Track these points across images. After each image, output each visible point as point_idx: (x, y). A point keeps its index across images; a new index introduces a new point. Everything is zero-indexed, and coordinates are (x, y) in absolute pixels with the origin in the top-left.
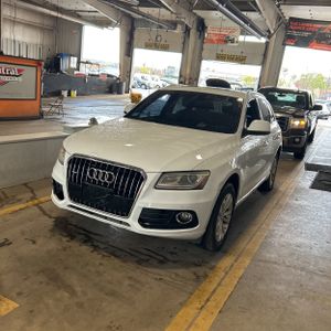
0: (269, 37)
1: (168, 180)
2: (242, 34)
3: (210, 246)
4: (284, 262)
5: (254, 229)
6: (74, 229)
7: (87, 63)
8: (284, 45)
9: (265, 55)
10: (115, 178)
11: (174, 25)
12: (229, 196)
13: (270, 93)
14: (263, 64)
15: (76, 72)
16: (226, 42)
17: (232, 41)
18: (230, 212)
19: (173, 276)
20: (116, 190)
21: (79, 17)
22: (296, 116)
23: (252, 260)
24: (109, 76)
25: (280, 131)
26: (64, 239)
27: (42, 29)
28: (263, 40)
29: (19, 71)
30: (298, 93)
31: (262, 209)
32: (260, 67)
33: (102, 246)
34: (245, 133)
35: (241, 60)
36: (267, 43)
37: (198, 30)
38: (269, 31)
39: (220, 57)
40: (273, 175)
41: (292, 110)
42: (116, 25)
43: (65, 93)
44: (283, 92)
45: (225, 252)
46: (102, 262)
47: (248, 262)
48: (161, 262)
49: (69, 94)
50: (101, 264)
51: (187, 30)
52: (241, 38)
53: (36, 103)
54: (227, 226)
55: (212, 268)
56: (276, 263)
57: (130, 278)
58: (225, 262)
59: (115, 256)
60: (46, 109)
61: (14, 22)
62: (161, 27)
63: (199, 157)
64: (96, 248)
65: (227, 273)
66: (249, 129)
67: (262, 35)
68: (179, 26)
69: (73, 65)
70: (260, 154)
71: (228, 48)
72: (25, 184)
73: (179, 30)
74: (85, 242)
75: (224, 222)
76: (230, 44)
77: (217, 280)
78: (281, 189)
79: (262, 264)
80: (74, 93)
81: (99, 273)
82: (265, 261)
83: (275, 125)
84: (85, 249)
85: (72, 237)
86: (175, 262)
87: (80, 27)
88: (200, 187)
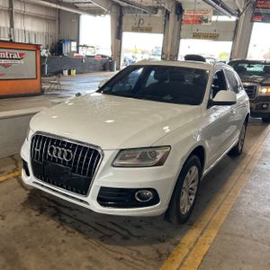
0: (239, 16)
1: (126, 157)
2: (215, 14)
3: (174, 220)
4: (251, 236)
5: (222, 196)
6: (47, 201)
7: (84, 46)
8: (252, 21)
9: (235, 32)
10: (73, 156)
11: (155, 10)
12: (194, 169)
13: (240, 65)
14: (234, 39)
15: (75, 54)
16: (200, 22)
17: (206, 21)
18: (196, 183)
19: (135, 254)
20: (74, 168)
21: (77, 8)
22: (263, 85)
23: (218, 233)
24: (103, 56)
25: (247, 99)
26: (34, 213)
27: (46, 20)
28: (234, 19)
29: (21, 55)
30: (265, 63)
31: (230, 174)
32: (231, 43)
33: (69, 220)
34: (211, 104)
35: (214, 37)
36: (237, 21)
37: (176, 13)
38: (238, 11)
39: (196, 36)
40: (242, 141)
41: (260, 79)
42: (107, 13)
43: (66, 72)
44: (251, 63)
45: (191, 224)
46: (65, 239)
47: (214, 235)
48: (125, 238)
49: (69, 73)
50: (63, 241)
51: (167, 14)
52: (214, 18)
53: (37, 82)
54: (193, 197)
55: (176, 244)
56: (242, 236)
57: (90, 258)
58: (190, 236)
59: (80, 232)
60: (46, 87)
61: (24, 15)
62: (145, 13)
63: (167, 129)
64: (62, 222)
65: (190, 250)
66: (214, 100)
67: (233, 15)
68: (160, 11)
69: (74, 49)
70: (230, 121)
71: (203, 28)
72: (12, 156)
73: (160, 14)
74: (53, 216)
75: (190, 194)
76: (204, 24)
77: (180, 258)
78: (249, 153)
79: (228, 238)
80: (73, 72)
81: (59, 253)
82: (232, 235)
83: (242, 94)
84: (52, 224)
85: (42, 211)
86: (139, 237)
87: (78, 16)
88: (160, 163)
